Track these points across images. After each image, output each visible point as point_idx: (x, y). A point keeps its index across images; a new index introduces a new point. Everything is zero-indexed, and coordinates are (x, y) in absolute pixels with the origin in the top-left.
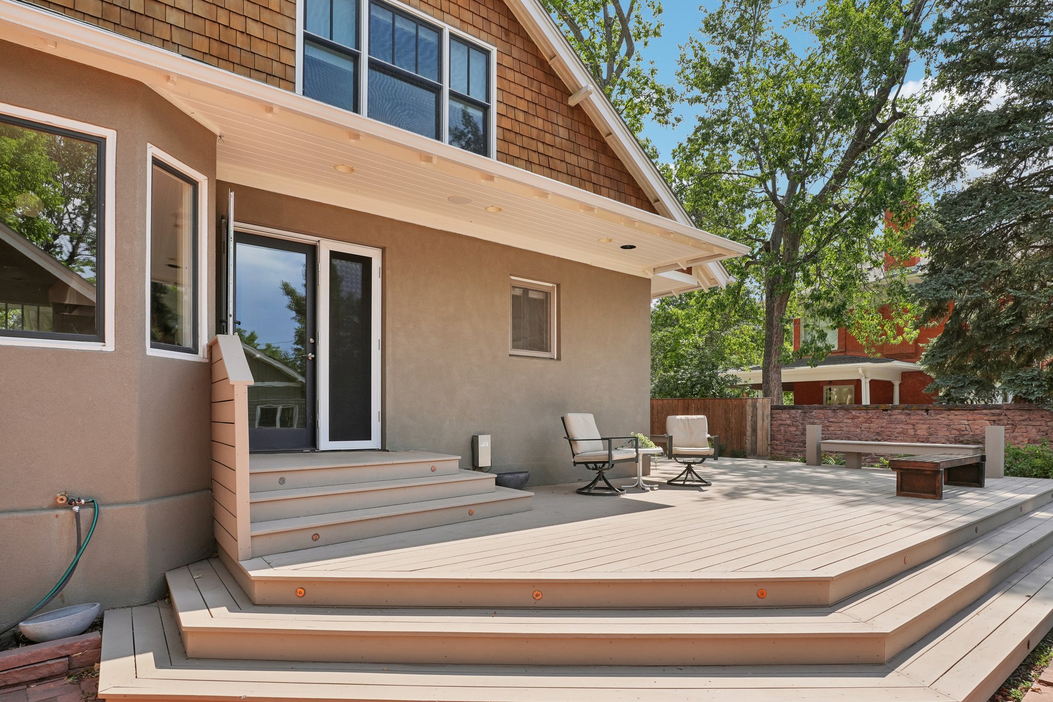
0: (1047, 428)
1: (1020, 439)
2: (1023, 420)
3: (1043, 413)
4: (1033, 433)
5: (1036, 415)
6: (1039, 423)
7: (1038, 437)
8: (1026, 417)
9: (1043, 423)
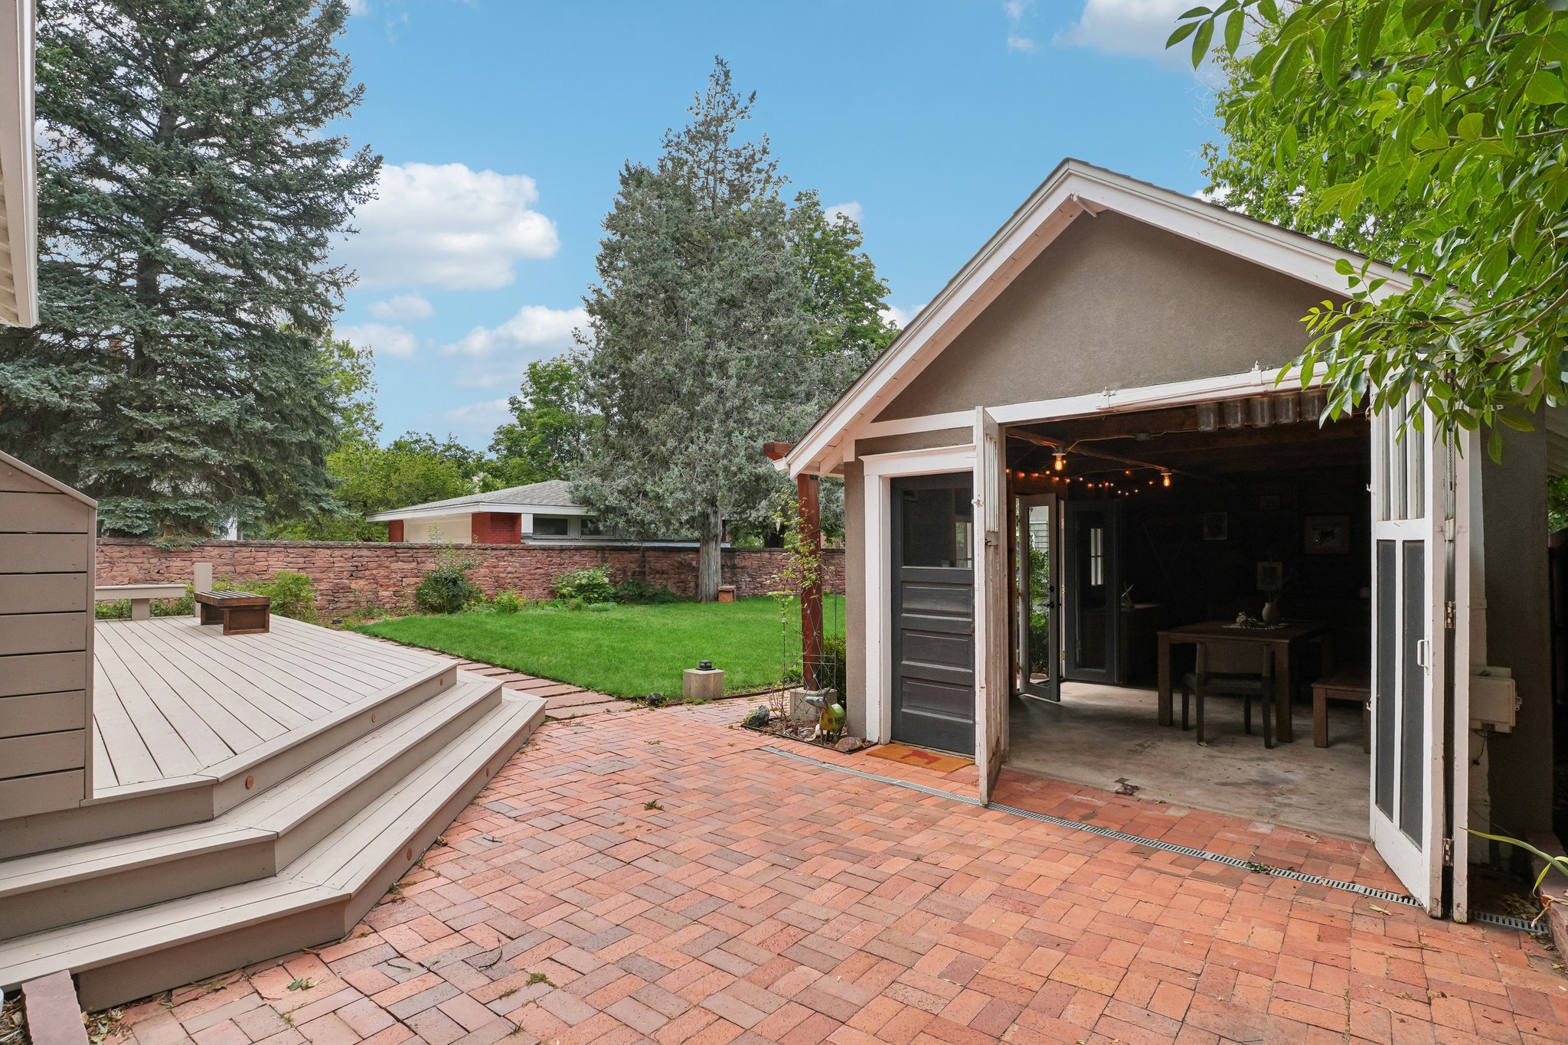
0: (148, 566)
1: (120, 578)
2: (123, 557)
3: (145, 549)
4: (134, 571)
5: (138, 551)
6: (140, 560)
7: (140, 576)
8: (127, 553)
9: (146, 560)
